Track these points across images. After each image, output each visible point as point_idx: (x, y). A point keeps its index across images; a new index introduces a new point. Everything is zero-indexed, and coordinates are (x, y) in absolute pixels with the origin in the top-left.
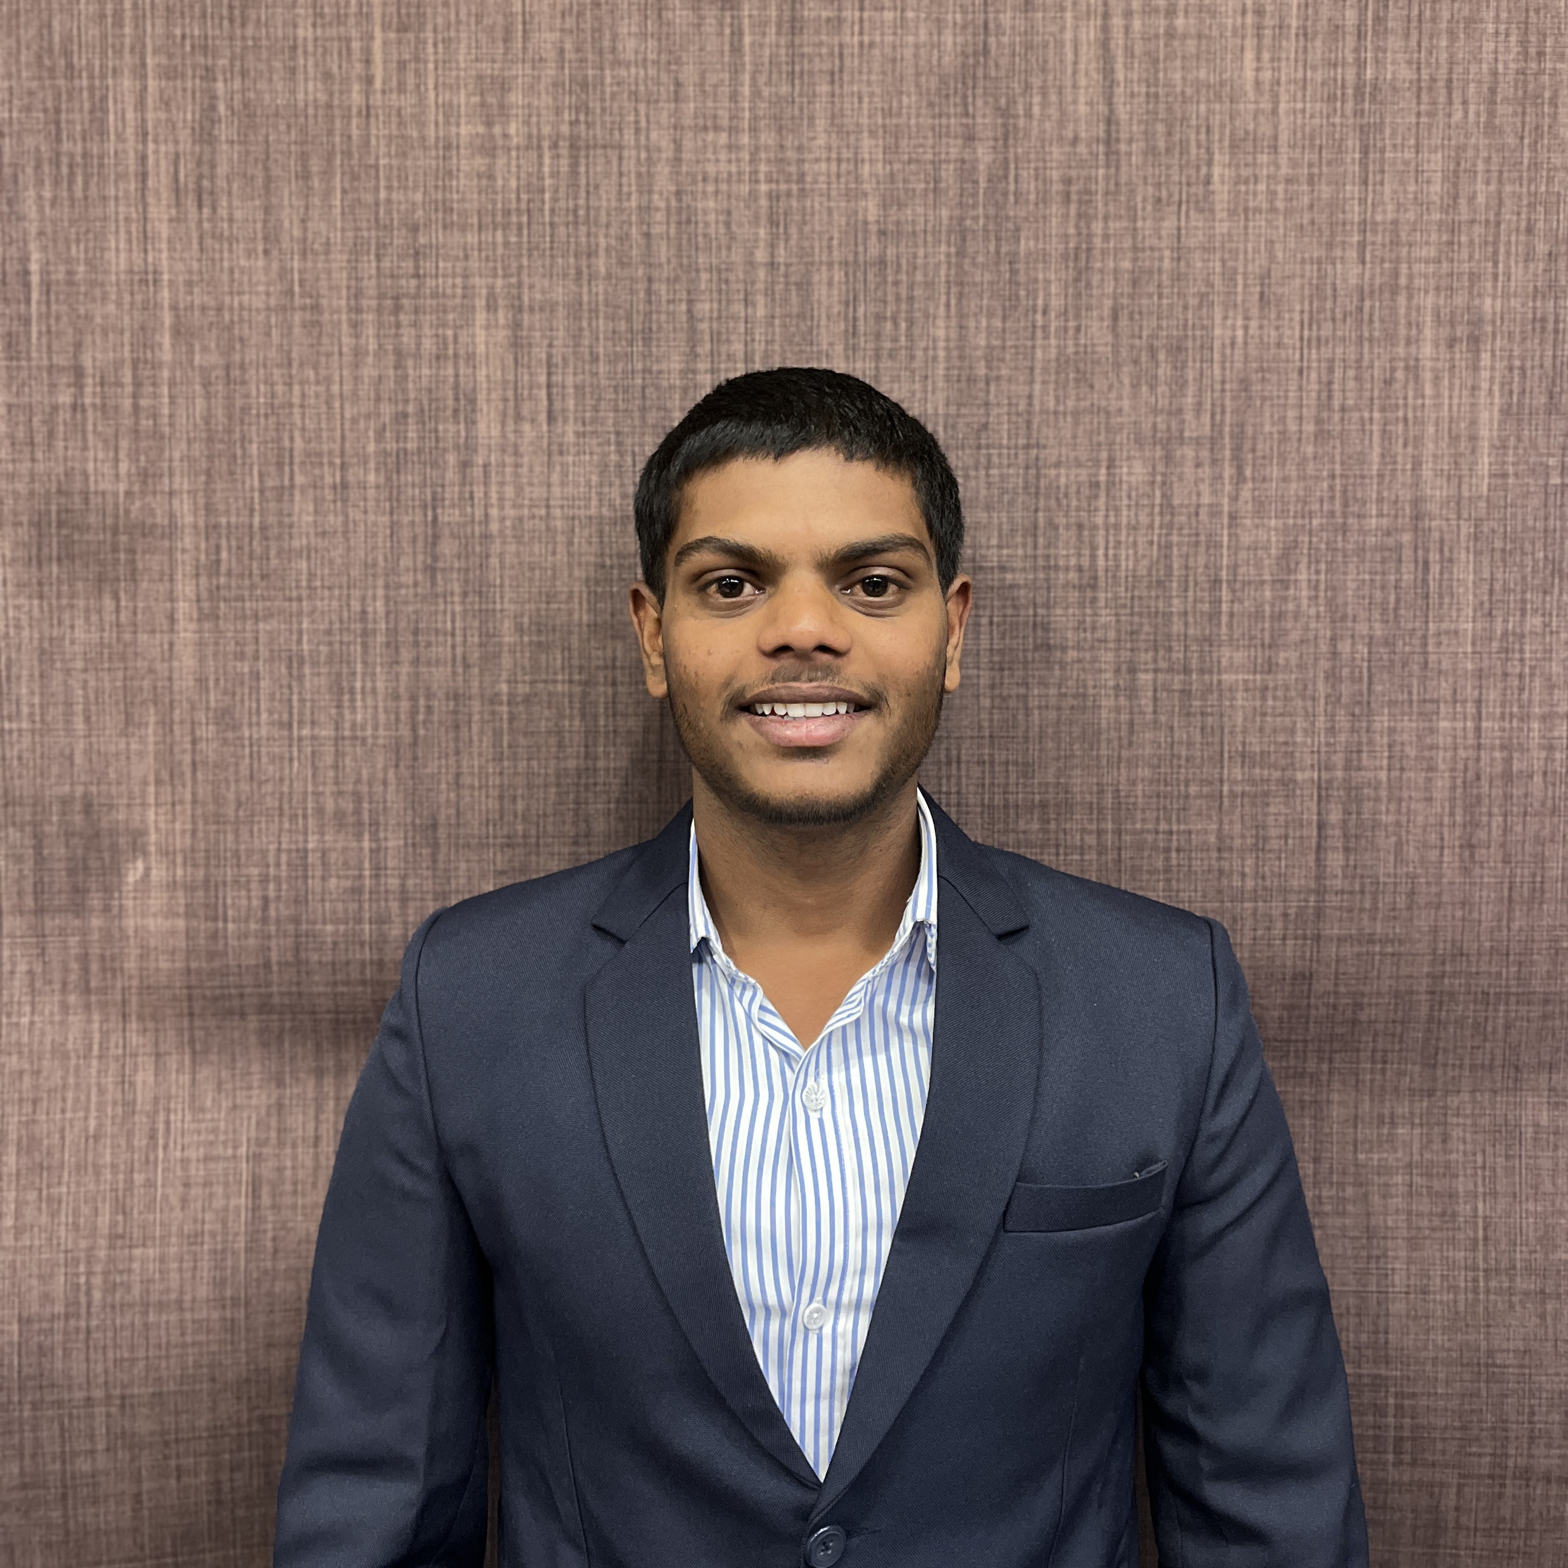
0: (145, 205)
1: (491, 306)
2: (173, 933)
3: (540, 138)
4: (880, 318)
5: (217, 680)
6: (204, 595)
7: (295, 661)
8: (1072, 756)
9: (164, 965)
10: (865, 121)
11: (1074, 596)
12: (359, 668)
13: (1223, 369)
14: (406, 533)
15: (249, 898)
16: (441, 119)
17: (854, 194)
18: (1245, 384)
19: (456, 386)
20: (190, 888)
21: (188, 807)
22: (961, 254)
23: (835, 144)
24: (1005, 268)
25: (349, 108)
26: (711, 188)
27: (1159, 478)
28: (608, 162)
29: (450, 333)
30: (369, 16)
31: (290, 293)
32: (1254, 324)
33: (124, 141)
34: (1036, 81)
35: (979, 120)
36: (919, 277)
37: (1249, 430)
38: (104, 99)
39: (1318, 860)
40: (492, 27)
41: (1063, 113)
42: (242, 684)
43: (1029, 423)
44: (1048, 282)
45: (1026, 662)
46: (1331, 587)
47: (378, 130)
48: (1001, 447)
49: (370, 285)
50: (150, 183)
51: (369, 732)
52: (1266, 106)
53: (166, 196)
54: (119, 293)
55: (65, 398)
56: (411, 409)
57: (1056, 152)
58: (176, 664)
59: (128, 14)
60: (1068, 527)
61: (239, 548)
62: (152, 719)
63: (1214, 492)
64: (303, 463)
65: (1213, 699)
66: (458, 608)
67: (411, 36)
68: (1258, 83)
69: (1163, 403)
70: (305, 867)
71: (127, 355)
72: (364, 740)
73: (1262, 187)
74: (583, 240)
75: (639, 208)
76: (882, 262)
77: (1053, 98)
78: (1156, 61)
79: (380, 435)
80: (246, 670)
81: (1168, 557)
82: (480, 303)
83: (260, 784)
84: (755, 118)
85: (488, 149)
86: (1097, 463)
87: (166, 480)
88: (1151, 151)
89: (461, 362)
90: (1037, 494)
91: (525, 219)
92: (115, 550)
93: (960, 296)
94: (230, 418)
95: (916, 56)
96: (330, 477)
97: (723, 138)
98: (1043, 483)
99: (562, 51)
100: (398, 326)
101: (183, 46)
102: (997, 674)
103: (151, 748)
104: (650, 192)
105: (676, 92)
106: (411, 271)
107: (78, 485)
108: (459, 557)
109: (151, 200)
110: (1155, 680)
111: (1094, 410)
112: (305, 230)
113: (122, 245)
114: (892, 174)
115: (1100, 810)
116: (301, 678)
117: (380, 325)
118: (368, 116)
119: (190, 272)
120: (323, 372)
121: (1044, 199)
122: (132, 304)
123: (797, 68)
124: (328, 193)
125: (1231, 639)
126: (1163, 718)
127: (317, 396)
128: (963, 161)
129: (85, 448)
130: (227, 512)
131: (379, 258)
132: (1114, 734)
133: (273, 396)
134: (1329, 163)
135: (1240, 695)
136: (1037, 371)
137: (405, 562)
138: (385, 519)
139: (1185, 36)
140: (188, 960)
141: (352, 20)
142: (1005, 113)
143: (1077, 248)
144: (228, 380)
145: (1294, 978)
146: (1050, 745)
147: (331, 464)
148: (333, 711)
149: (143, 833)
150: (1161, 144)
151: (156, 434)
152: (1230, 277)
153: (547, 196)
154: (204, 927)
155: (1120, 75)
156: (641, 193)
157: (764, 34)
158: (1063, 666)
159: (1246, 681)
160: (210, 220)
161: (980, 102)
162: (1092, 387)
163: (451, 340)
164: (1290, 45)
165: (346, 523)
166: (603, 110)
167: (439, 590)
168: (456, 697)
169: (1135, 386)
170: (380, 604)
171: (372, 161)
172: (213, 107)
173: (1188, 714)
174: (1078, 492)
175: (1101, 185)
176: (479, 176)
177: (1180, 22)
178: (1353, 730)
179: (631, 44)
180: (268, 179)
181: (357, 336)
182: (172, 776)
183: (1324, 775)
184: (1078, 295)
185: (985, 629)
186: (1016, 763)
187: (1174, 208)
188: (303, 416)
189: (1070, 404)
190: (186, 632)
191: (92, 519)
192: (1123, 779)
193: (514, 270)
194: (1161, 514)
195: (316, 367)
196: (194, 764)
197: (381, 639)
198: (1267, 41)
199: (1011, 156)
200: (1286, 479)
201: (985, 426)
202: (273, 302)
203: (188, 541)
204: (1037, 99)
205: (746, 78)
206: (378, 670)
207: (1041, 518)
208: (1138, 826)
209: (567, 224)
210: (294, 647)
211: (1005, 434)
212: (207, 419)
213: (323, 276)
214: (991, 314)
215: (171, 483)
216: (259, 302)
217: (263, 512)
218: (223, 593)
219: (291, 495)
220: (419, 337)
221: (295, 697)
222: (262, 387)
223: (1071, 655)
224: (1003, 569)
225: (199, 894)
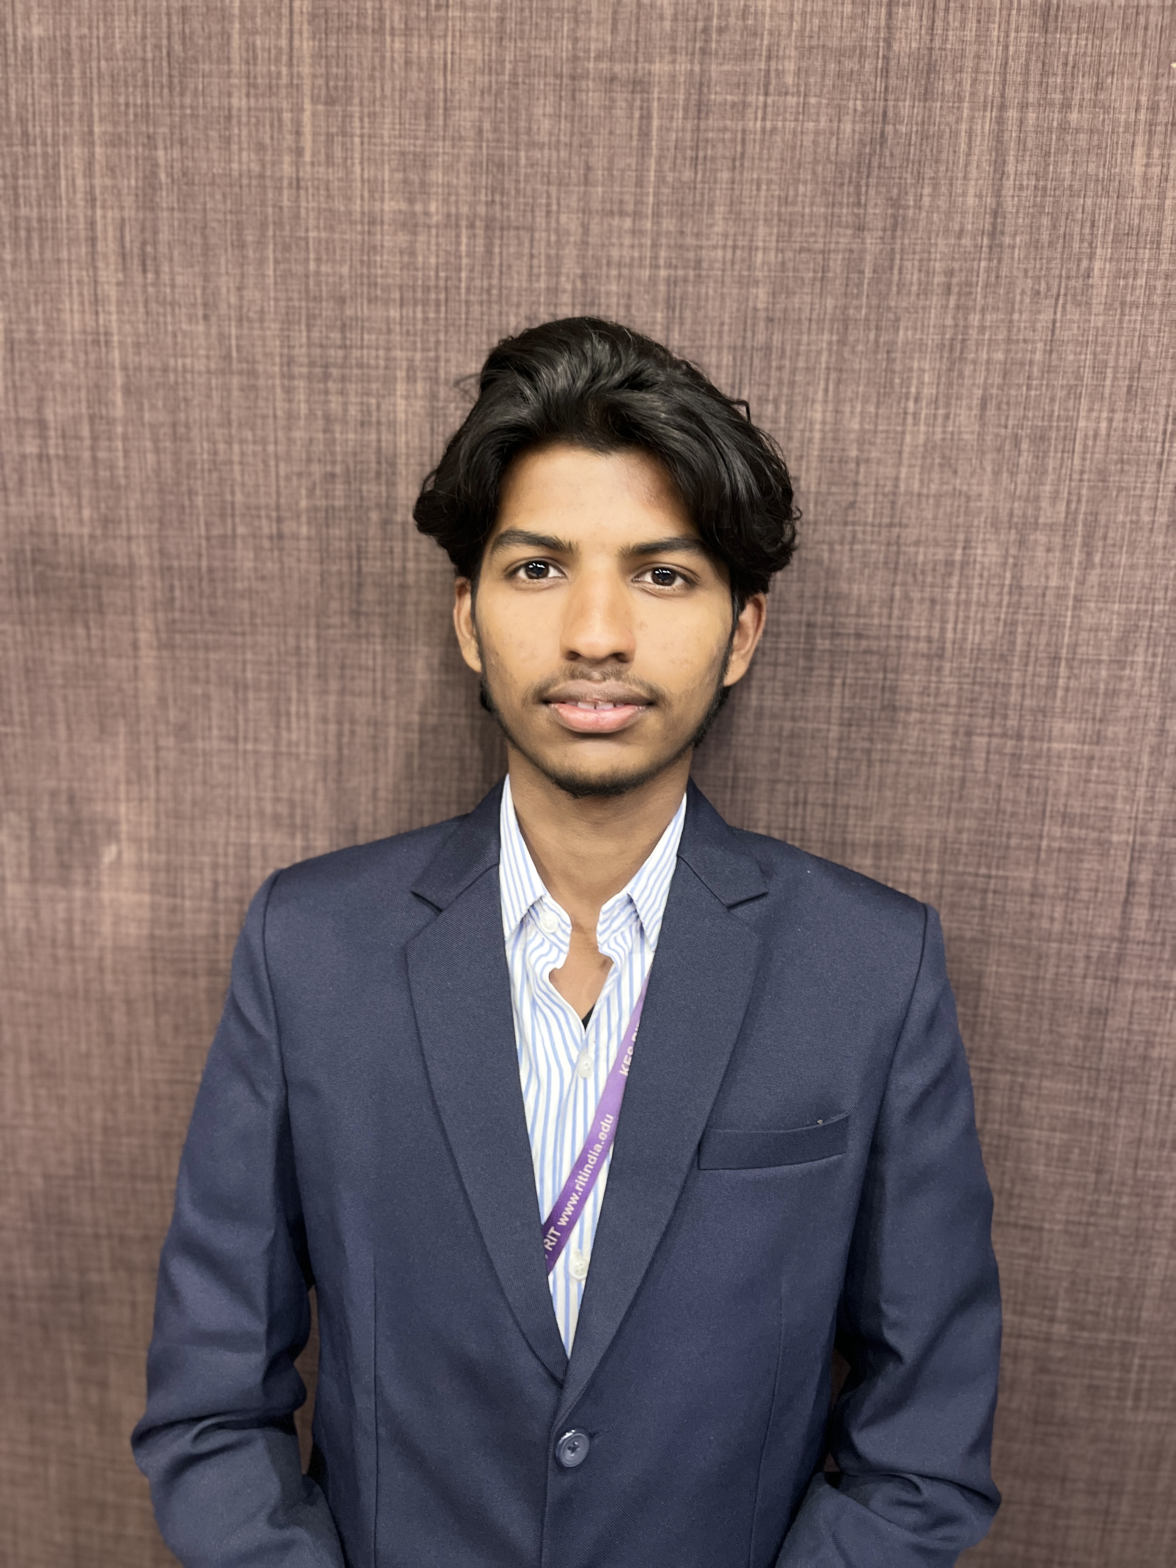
0: (95, 269)
1: (411, 379)
2: (140, 905)
3: (458, 217)
5: (175, 700)
6: (162, 627)
7: (240, 686)
8: (907, 805)
9: (132, 930)
10: (761, 208)
11: (923, 663)
12: (294, 695)
13: (1084, 459)
14: (334, 581)
15: (202, 880)
16: (366, 194)
17: (746, 281)
18: (1103, 474)
19: (379, 450)
20: (155, 870)
21: (153, 803)
22: (842, 342)
23: (732, 231)
24: (882, 356)
25: (280, 180)
26: (614, 272)
27: (1011, 560)
28: (520, 244)
29: (373, 401)
30: (299, 87)
31: (228, 357)
32: (1118, 417)
33: (75, 206)
34: (929, 173)
35: (870, 211)
36: (801, 364)
37: (1103, 519)
38: (56, 166)
39: (1124, 912)
40: (415, 103)
41: (952, 204)
42: (196, 703)
43: (893, 503)
44: (922, 371)
45: (872, 720)
47: (308, 203)
48: (865, 524)
49: (301, 355)
50: (100, 247)
51: (302, 749)
52: (1153, 201)
53: (114, 260)
54: (75, 352)
55: (31, 448)
57: (941, 244)
58: (140, 685)
59: (77, 83)
60: (922, 600)
61: (191, 588)
62: (122, 730)
63: (1063, 576)
64: (243, 515)
65: (1041, 763)
66: (379, 648)
67: (338, 109)
68: (1146, 179)
69: (1021, 490)
70: (248, 858)
71: (84, 410)
72: (298, 756)
73: (1141, 282)
75: (548, 289)
76: (768, 348)
78: (1047, 155)
79: (311, 491)
80: (199, 691)
81: (1012, 633)
82: (401, 374)
83: (213, 787)
84: (657, 204)
85: (410, 225)
86: (954, 543)
88: (1035, 245)
89: (383, 428)
90: (896, 569)
91: (442, 296)
92: (83, 586)
93: (839, 382)
94: (178, 472)
95: (815, 143)
96: (267, 528)
97: (628, 223)
98: (902, 559)
99: (480, 131)
100: (326, 392)
101: (126, 114)
102: (845, 729)
103: (122, 753)
104: (558, 275)
105: (586, 176)
106: (339, 342)
107: (47, 528)
108: (380, 603)
109: (101, 265)
110: (989, 743)
111: (955, 494)
112: (241, 297)
113: (76, 307)
114: (783, 263)
115: (928, 852)
116: (245, 701)
117: (311, 392)
118: (298, 188)
119: (137, 335)
120: (259, 433)
121: (925, 291)
122: (87, 362)
123: (701, 154)
124: (261, 263)
125: (1063, 713)
126: (993, 778)
127: (255, 454)
128: (851, 251)
129: (52, 495)
130: (179, 557)
131: (309, 328)
132: (947, 788)
133: (215, 453)
135: (1066, 763)
136: (905, 455)
137: (334, 605)
138: (315, 568)
140: (152, 928)
141: (283, 92)
142: (895, 203)
143: (952, 339)
144: (175, 438)
145: (1091, 1012)
146: (888, 793)
148: (272, 730)
149: (116, 822)
150: (1045, 237)
151: (113, 484)
152: (1100, 370)
153: (463, 275)
154: (165, 902)
155: (1011, 168)
156: (549, 274)
157: (671, 118)
158: (906, 725)
159: (1074, 750)
160: (153, 285)
161: (872, 192)
162: (955, 472)
163: (374, 407)
165: (282, 569)
166: (517, 191)
167: (363, 631)
168: (376, 724)
169: (997, 473)
170: (312, 643)
171: (302, 234)
172: (154, 175)
173: (1017, 776)
174: (934, 570)
175: (982, 277)
176: (402, 253)
179: (546, 124)
180: (206, 247)
181: (290, 401)
182: (139, 778)
184: (950, 385)
185: (837, 689)
186: (856, 807)
187: (1052, 301)
188: (243, 472)
189: (934, 487)
190: (148, 657)
191: (62, 559)
192: (951, 828)
193: (432, 344)
194: (1010, 593)
195: (253, 429)
196: (157, 769)
197: (313, 671)
199: (898, 247)
200: (1133, 567)
201: (852, 505)
202: (213, 366)
203: (146, 580)
204: (927, 191)
205: (652, 163)
206: (311, 697)
207: (898, 592)
208: (960, 869)
209: (481, 303)
210: (239, 674)
211: (870, 513)
212: (158, 472)
213: (259, 343)
214: (866, 400)
215: (129, 529)
216: (200, 365)
217: (210, 557)
218: (178, 626)
219: (234, 543)
220: (345, 404)
221: (241, 718)
222: (205, 445)
223: (914, 716)
224: (859, 636)
225: (162, 876)
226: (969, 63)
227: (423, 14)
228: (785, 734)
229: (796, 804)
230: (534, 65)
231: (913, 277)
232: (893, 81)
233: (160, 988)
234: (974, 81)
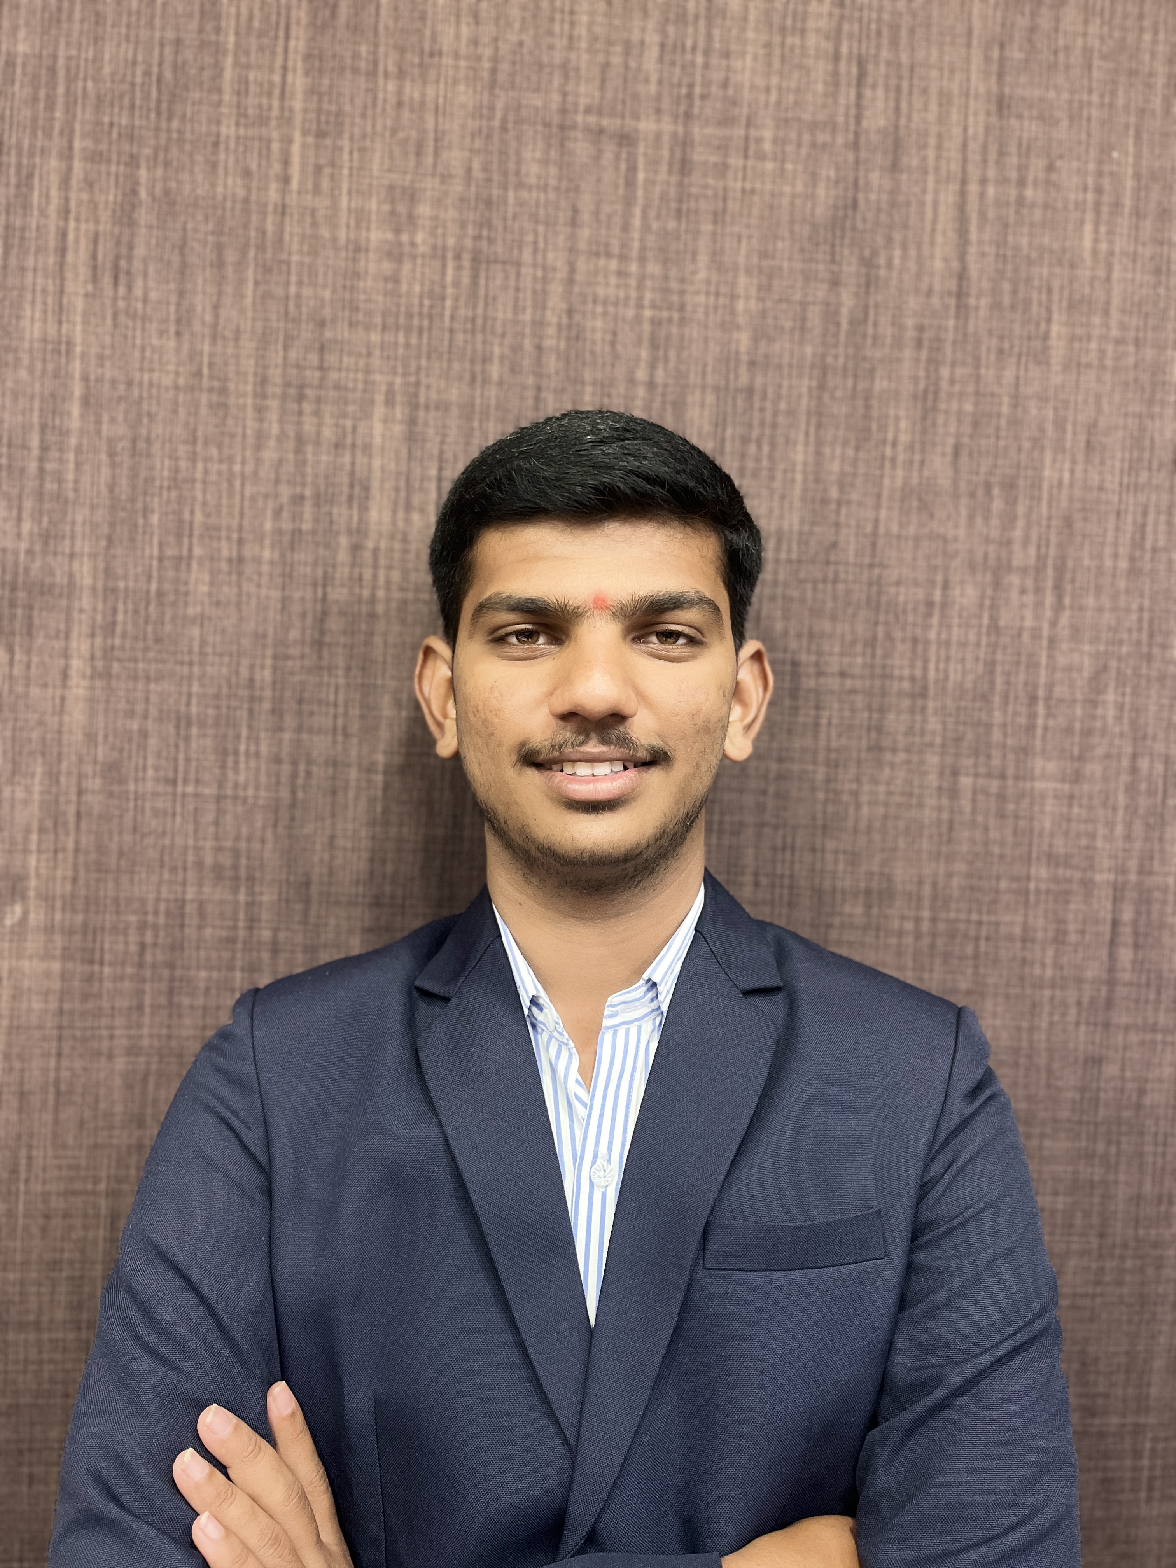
0: (63, 279)
1: (389, 401)
2: (48, 975)
3: (444, 248)
4: (745, 440)
5: (106, 737)
6: (98, 654)
7: (183, 722)
8: (896, 849)
9: (37, 1005)
10: (741, 260)
11: (906, 703)
12: (244, 732)
13: (1050, 506)
14: (296, 608)
15: (126, 943)
16: (352, 223)
17: (729, 326)
18: (1068, 522)
19: (352, 473)
20: (70, 932)
21: (70, 855)
22: (822, 387)
23: (714, 279)
24: (860, 403)
25: (265, 205)
26: (599, 309)
27: (987, 602)
28: (506, 277)
29: (349, 423)
30: (290, 121)
31: (199, 374)
32: (1079, 468)
33: (46, 217)
34: (897, 236)
35: (845, 268)
36: (783, 406)
37: (1070, 563)
40: (406, 140)
41: (920, 267)
42: (130, 740)
43: (874, 545)
44: (897, 418)
45: (859, 761)
46: (1136, 710)
47: (291, 228)
48: (847, 564)
49: (275, 375)
50: (70, 257)
51: (250, 792)
52: (1101, 273)
53: (84, 271)
54: (32, 360)
56: (308, 492)
57: (913, 303)
58: (66, 718)
60: (904, 640)
61: (136, 611)
62: (39, 770)
63: (1037, 617)
64: (201, 537)
65: (1025, 804)
66: (342, 681)
67: (328, 142)
68: (1095, 252)
69: (995, 534)
70: (182, 917)
71: (36, 419)
72: (245, 800)
73: (1094, 345)
74: (479, 346)
75: (534, 322)
76: (750, 390)
77: (912, 252)
78: (1006, 226)
79: (277, 514)
80: (135, 727)
81: (992, 673)
82: (380, 398)
83: (144, 836)
84: (643, 249)
85: (395, 254)
86: (932, 583)
87: (67, 542)
88: (996, 306)
89: (359, 454)
90: (877, 609)
91: (426, 323)
92: (13, 604)
93: (819, 426)
94: (134, 488)
95: (792, 204)
96: (227, 551)
97: (614, 264)
98: (884, 599)
99: (470, 169)
100: (300, 413)
103: (36, 797)
104: (544, 308)
105: (573, 218)
106: (316, 364)
108: (345, 632)
109: (69, 275)
110: (975, 784)
111: (933, 536)
112: (217, 316)
113: (38, 315)
114: (763, 313)
115: (919, 899)
116: (188, 739)
117: (283, 411)
118: (283, 213)
119: (103, 346)
120: (226, 452)
121: (898, 344)
122: (44, 371)
123: (684, 206)
124: (241, 282)
125: (1044, 751)
126: (980, 819)
127: (219, 473)
128: (828, 304)
130: (125, 577)
131: (286, 348)
132: (936, 831)
133: (177, 470)
134: (1154, 329)
136: (884, 498)
137: (295, 635)
138: (276, 594)
139: (1033, 205)
140: (61, 1001)
141: (273, 123)
142: (868, 263)
143: (925, 390)
144: (134, 453)
146: (877, 837)
147: (229, 539)
148: (217, 771)
149: (24, 878)
150: (1007, 300)
151: (58, 496)
152: (1060, 425)
153: (449, 303)
154: (79, 969)
155: (974, 236)
156: (535, 307)
157: (656, 172)
158: (892, 765)
160: (124, 299)
161: (846, 251)
162: (932, 516)
163: (349, 430)
164: (1124, 222)
165: (240, 595)
166: (505, 228)
167: (325, 663)
168: (335, 764)
169: (971, 517)
170: (267, 674)
171: (284, 257)
172: (135, 192)
173: (1003, 817)
174: (915, 610)
175: (950, 336)
176: (386, 280)
177: (1029, 193)
178: (1147, 839)
179: (534, 168)
180: (184, 265)
181: (261, 420)
182: (55, 825)
183: (1120, 878)
184: (924, 432)
185: (823, 729)
186: (846, 853)
187: (1014, 360)
188: (204, 492)
189: (912, 530)
190: (78, 687)
192: (941, 872)
193: (413, 369)
194: (989, 634)
195: (220, 447)
196: (79, 815)
197: (267, 705)
198: (1104, 216)
199: (871, 302)
200: (1100, 609)
201: (834, 545)
202: (181, 381)
203: (86, 602)
204: (897, 253)
205: (638, 211)
206: (263, 735)
207: (881, 631)
208: (953, 915)
209: (465, 331)
210: (183, 709)
211: (851, 552)
212: (111, 487)
213: (232, 361)
214: (845, 444)
215: (73, 545)
216: (167, 381)
217: (160, 579)
218: (117, 653)
219: (189, 565)
220: (320, 425)
221: (181, 756)
222: (167, 462)
223: (901, 756)
224: (843, 675)
225: (77, 938)
226: (932, 141)
227: (416, 60)
228: (772, 775)
229: (784, 849)
230: (524, 113)
231: (887, 330)
232: (863, 154)
233: (65, 1074)
234: (938, 158)
